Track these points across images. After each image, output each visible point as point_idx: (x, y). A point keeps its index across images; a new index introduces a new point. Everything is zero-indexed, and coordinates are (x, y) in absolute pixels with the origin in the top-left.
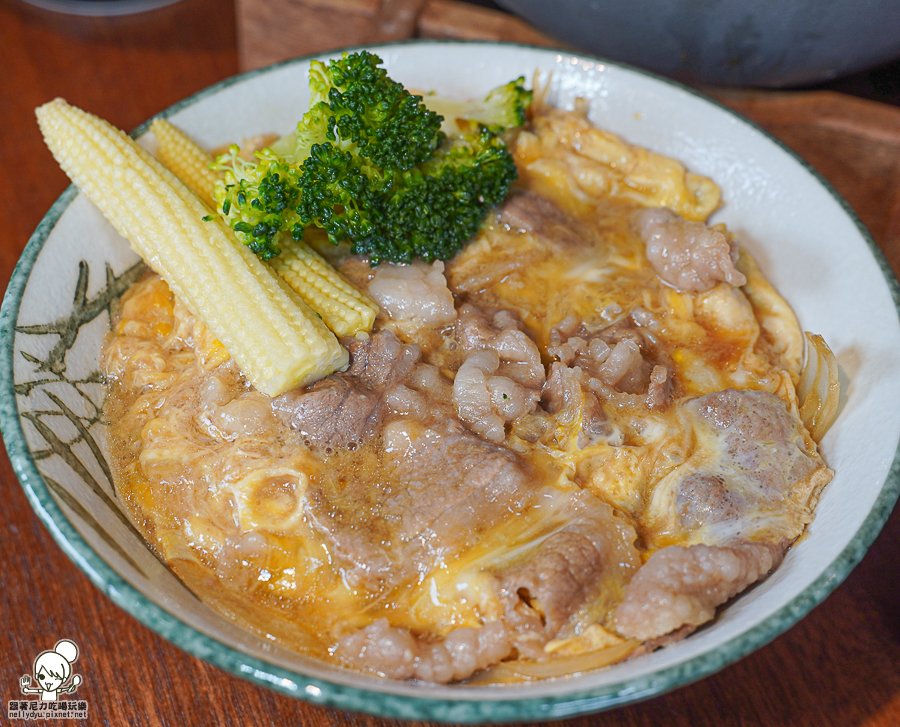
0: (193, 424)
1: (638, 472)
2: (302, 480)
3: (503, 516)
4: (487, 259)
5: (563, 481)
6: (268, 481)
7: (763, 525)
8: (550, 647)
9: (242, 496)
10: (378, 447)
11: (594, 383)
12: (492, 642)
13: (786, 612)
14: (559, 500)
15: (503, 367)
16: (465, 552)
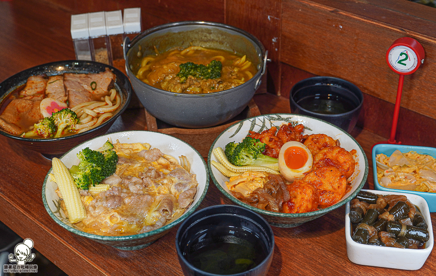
0: (91, 216)
1: (167, 188)
2: (116, 214)
3: (152, 203)
4: (120, 171)
5: (157, 194)
6: (111, 216)
7: (191, 186)
8: (172, 216)
9: (108, 220)
10: (124, 204)
11: (152, 179)
12: (163, 220)
13: (204, 192)
14: (158, 197)
15: (135, 184)
16: (149, 211)
